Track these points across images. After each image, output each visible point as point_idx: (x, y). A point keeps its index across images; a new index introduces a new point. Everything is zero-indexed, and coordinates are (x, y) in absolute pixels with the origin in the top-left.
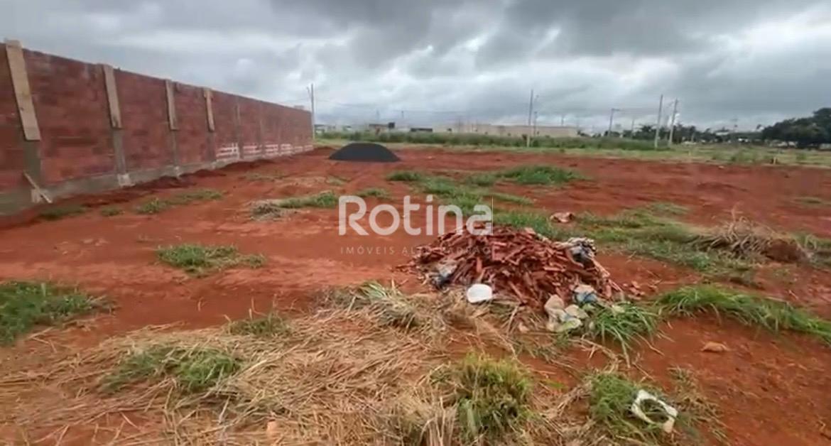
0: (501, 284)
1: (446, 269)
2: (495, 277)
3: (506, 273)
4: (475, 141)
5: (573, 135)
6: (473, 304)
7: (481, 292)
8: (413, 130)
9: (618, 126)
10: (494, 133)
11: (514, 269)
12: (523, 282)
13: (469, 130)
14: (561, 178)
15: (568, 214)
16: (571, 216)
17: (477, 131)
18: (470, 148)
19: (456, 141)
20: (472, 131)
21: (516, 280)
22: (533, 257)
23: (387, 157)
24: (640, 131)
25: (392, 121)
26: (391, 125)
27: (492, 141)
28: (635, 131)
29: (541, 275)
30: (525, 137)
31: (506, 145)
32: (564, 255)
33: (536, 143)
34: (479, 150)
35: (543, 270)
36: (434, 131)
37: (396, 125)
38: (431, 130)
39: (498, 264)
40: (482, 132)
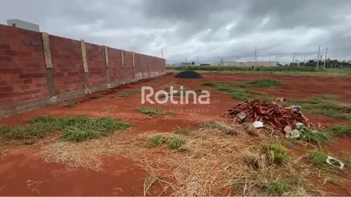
4: (230, 69)
8: (201, 65)
9: (297, 61)
10: (238, 65)
13: (226, 65)
17: (230, 65)
18: (229, 72)
19: (222, 69)
24: (308, 62)
25: (193, 62)
27: (238, 69)
28: (305, 62)
30: (253, 67)
31: (245, 71)
33: (258, 70)
34: (233, 73)
36: (210, 65)
37: (195, 63)
38: (209, 65)
40: (232, 65)
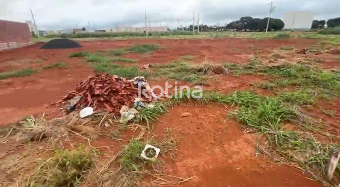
0: (100, 105)
1: (73, 102)
2: (97, 102)
3: (102, 99)
4: (124, 34)
5: (166, 30)
6: (83, 118)
7: (88, 111)
8: (96, 31)
9: (182, 26)
10: (134, 31)
11: (105, 97)
12: (111, 102)
13: (123, 30)
14: (152, 48)
15: (148, 65)
16: (150, 65)
18: (120, 38)
19: (115, 35)
21: (107, 101)
22: (114, 90)
23: (74, 45)
24: (189, 27)
25: (84, 27)
26: (84, 29)
27: (131, 34)
28: (187, 27)
29: (118, 97)
30: (145, 32)
31: (137, 36)
32: (130, 86)
33: (150, 35)
34: (124, 39)
35: (119, 95)
36: (107, 31)
37: (86, 29)
38: (105, 31)
39: (98, 95)
40: (128, 31)
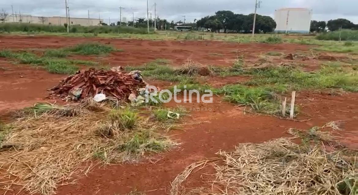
5: (96, 24)
17: (21, 20)
20: (16, 20)
